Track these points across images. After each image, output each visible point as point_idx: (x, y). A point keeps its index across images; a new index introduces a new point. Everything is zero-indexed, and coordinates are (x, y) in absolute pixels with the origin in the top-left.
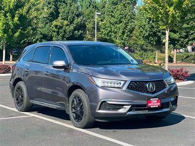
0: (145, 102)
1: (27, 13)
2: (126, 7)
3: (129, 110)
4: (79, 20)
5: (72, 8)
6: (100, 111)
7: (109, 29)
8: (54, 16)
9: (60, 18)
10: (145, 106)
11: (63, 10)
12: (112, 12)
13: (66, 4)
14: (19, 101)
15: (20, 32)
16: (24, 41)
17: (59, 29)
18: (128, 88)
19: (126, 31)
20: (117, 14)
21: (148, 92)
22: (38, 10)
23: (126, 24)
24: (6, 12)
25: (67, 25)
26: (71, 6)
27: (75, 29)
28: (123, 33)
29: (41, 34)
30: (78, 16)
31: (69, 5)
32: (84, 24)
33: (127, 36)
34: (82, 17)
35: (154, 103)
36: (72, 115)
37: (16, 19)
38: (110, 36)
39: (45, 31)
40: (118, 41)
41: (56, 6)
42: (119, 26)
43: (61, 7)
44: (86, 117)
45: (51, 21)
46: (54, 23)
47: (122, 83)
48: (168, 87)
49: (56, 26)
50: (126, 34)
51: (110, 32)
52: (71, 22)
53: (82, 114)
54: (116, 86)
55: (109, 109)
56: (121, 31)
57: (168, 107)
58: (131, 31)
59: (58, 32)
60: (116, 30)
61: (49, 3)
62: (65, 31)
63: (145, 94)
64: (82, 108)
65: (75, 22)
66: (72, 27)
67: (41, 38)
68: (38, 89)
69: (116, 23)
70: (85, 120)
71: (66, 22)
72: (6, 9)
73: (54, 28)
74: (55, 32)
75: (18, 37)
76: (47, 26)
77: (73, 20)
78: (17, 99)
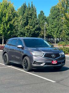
0: (51, 62)
1: (13, 23)
2: (59, 20)
3: (45, 65)
4: (37, 26)
5: (34, 20)
6: (33, 65)
7: (51, 30)
8: (26, 24)
9: (29, 25)
10: (51, 63)
11: (30, 21)
12: (52, 22)
13: (32, 19)
14: (5, 61)
15: (10, 32)
16: (13, 36)
17: (28, 30)
18: (44, 56)
19: (59, 31)
20: (54, 23)
21: (52, 58)
22: (18, 22)
23: (59, 28)
24: (4, 23)
25: (32, 28)
26: (34, 19)
27: (36, 30)
28: (57, 32)
29: (20, 32)
30: (37, 24)
31: (33, 19)
32: (40, 28)
33: (59, 33)
34: (38, 25)
35: (55, 62)
36: (24, 67)
37: (8, 26)
38: (51, 33)
39: (22, 31)
40: (55, 36)
41: (27, 19)
42: (55, 29)
43: (29, 20)
44: (29, 67)
45: (25, 26)
46: (26, 27)
47: (42, 54)
48: (61, 56)
49: (27, 29)
50: (58, 33)
51: (51, 31)
52: (34, 27)
53: (27, 66)
54: (40, 55)
55: (37, 64)
56: (56, 31)
57: (61, 64)
58: (61, 31)
59: (28, 31)
60: (54, 31)
61: (24, 18)
62: (31, 31)
63: (51, 59)
64: (27, 64)
65: (35, 27)
66: (34, 29)
67: (20, 34)
68: (12, 56)
69: (54, 27)
70: (28, 68)
71: (31, 27)
72: (4, 21)
73: (26, 30)
74: (26, 31)
75: (10, 34)
76: (23, 28)
77: (35, 26)
78: (5, 60)
